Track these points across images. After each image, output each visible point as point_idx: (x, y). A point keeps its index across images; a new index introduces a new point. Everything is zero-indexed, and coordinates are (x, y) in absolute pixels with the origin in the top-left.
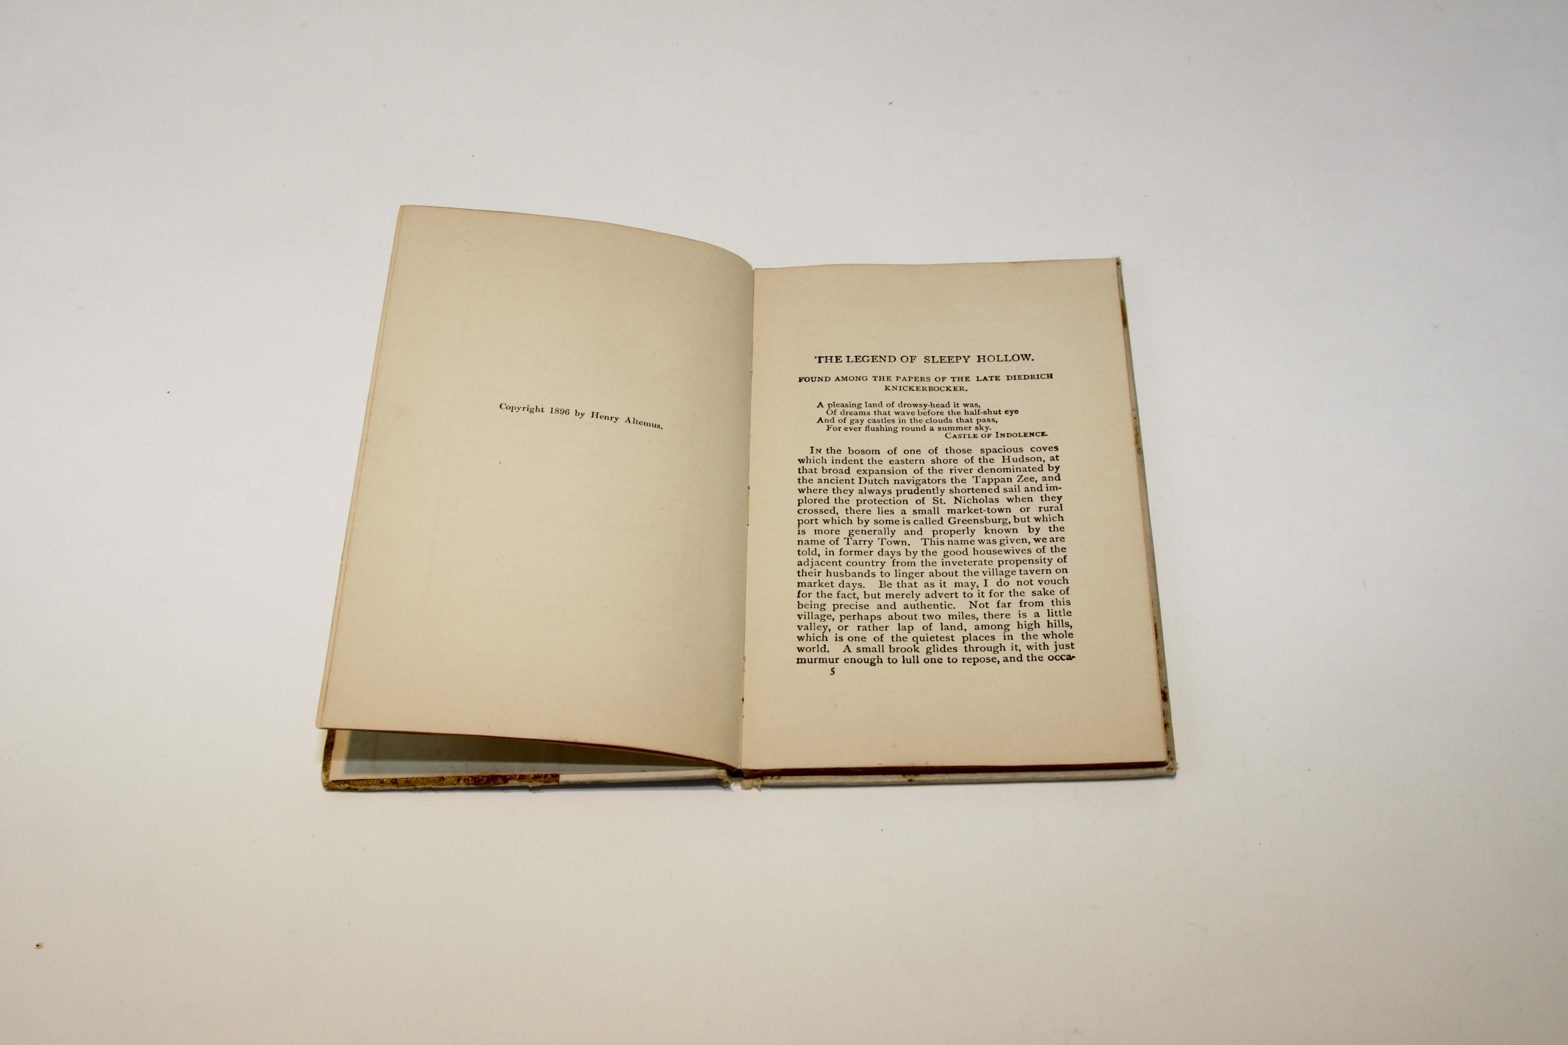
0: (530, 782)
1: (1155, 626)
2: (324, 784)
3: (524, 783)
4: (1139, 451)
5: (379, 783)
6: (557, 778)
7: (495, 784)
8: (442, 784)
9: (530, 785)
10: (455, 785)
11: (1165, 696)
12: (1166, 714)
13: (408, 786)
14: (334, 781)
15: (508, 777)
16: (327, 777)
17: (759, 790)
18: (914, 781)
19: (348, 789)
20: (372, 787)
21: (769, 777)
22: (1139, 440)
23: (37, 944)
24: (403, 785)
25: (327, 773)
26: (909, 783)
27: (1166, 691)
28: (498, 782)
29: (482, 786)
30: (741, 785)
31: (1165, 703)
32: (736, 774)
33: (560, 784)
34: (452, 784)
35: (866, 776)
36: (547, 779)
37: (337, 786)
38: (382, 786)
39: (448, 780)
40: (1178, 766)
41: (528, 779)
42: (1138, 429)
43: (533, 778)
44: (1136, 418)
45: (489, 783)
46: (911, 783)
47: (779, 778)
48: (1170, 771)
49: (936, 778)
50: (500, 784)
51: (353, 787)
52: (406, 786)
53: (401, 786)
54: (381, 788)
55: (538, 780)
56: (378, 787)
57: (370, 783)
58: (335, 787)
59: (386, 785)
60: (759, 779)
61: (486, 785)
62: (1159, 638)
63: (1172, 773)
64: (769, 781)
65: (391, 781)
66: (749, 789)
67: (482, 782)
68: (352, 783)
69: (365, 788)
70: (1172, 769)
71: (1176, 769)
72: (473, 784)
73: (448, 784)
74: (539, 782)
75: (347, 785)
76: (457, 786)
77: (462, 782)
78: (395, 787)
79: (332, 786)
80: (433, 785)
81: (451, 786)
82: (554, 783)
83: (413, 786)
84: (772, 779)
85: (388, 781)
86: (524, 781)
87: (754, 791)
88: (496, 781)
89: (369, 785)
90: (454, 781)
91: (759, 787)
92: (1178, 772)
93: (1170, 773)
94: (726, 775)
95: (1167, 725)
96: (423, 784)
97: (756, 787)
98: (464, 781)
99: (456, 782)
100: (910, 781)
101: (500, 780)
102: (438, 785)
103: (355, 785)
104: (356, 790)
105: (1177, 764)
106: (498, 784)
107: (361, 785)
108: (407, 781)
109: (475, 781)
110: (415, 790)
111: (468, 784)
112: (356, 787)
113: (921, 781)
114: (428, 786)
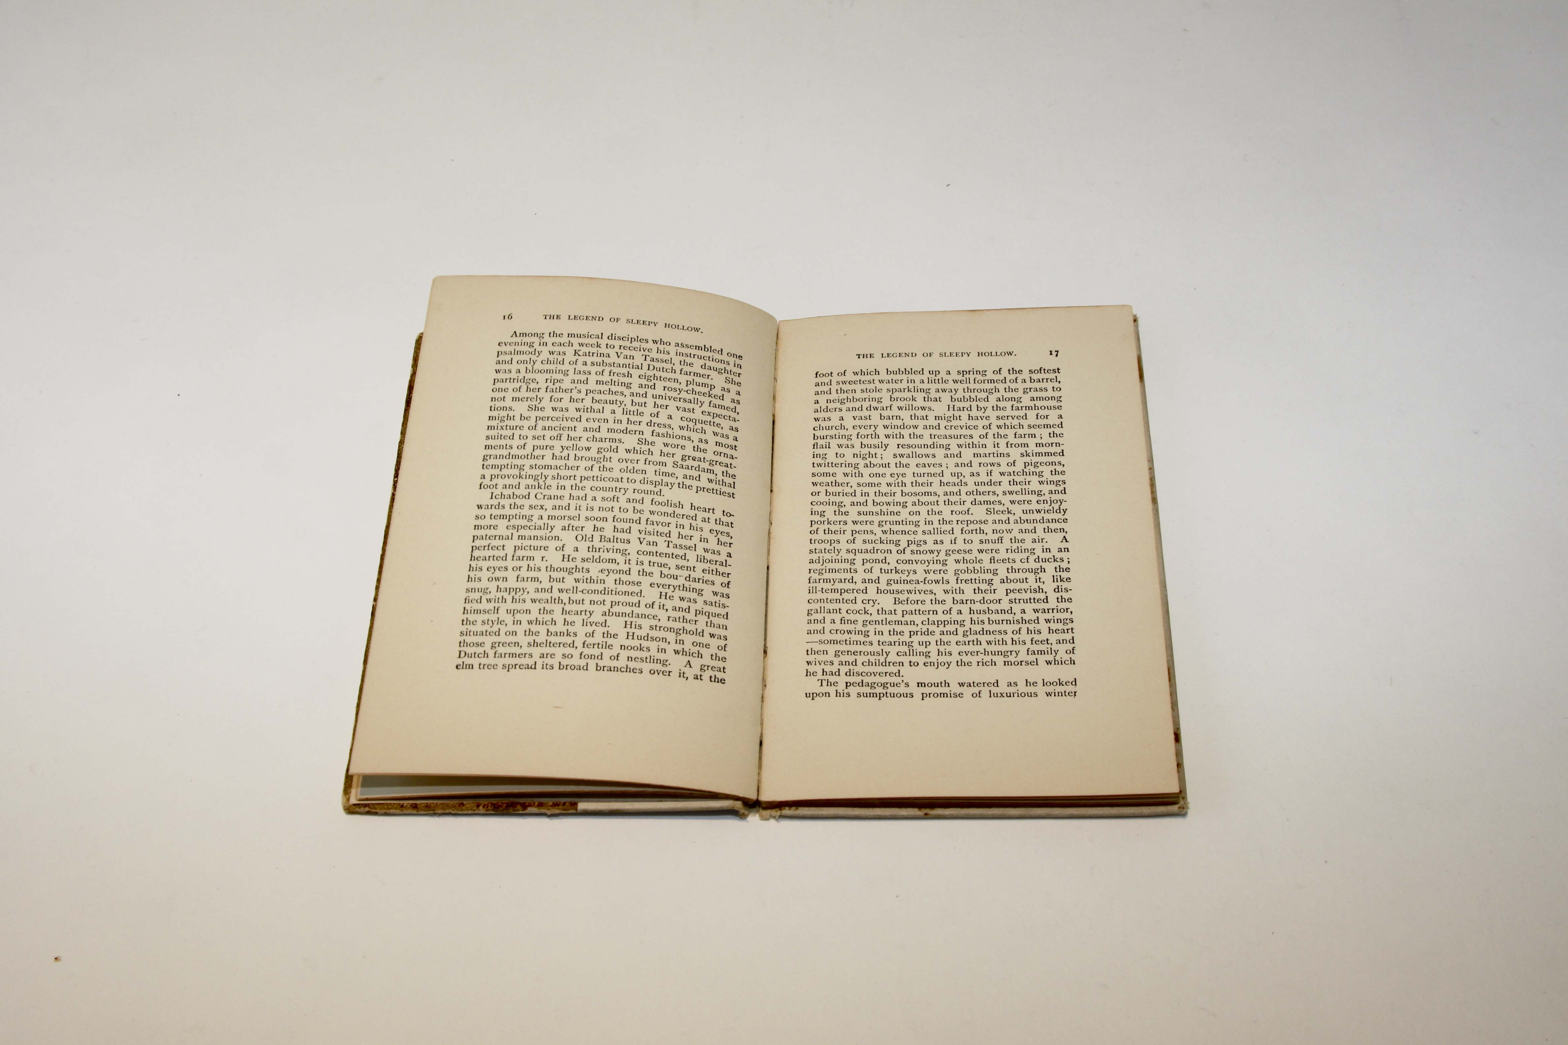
0: (549, 809)
1: (1169, 670)
2: (344, 807)
3: (543, 811)
4: (1154, 500)
5: (399, 807)
6: (576, 806)
7: (514, 810)
8: (462, 810)
9: (549, 813)
10: (474, 810)
11: (1177, 738)
12: (1179, 754)
13: (428, 811)
14: (354, 805)
15: (527, 804)
16: (348, 800)
17: (777, 820)
18: (929, 814)
19: (368, 813)
20: (392, 811)
21: (787, 808)
22: (1154, 490)
23: (56, 956)
24: (424, 810)
25: (347, 796)
26: (925, 817)
27: (1178, 733)
28: (517, 808)
29: (501, 812)
30: (759, 816)
31: (1177, 744)
32: (753, 805)
33: (579, 812)
34: (471, 810)
35: (883, 809)
36: (565, 807)
37: (358, 810)
38: (402, 810)
39: (468, 806)
40: (1190, 805)
41: (547, 806)
42: (1153, 479)
43: (552, 806)
44: (1151, 469)
45: (508, 810)
46: (926, 817)
47: (797, 809)
48: (1181, 809)
49: (951, 813)
50: (519, 810)
51: (373, 811)
52: (425, 811)
53: (421, 810)
54: (401, 812)
55: (557, 807)
56: (398, 811)
57: (390, 807)
58: (355, 811)
59: (407, 810)
60: (778, 809)
61: (505, 812)
62: (1172, 681)
63: (1183, 813)
64: (787, 811)
65: (411, 806)
66: (767, 819)
67: (501, 809)
68: (372, 807)
69: (386, 813)
70: (1183, 808)
71: (1187, 808)
72: (492, 810)
73: (467, 810)
74: (558, 809)
75: (367, 809)
76: (476, 812)
77: (481, 807)
78: (415, 812)
79: (351, 810)
80: (453, 810)
81: (470, 812)
82: (573, 811)
83: (433, 811)
84: (790, 810)
85: (408, 806)
86: (542, 808)
87: (772, 822)
88: (515, 807)
89: (389, 809)
90: (474, 807)
91: (777, 817)
92: (1190, 812)
93: (1181, 811)
94: (742, 807)
95: (1180, 765)
96: (442, 809)
97: (774, 817)
98: (484, 807)
99: (475, 808)
100: (926, 814)
101: (519, 807)
102: (458, 810)
103: (376, 809)
104: (376, 814)
105: (1188, 803)
106: (516, 811)
107: (381, 809)
108: (427, 806)
109: (494, 808)
110: (435, 814)
111: (487, 810)
112: (376, 811)
113: (936, 815)
114: (447, 811)
